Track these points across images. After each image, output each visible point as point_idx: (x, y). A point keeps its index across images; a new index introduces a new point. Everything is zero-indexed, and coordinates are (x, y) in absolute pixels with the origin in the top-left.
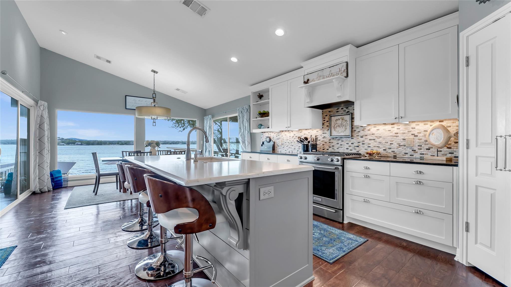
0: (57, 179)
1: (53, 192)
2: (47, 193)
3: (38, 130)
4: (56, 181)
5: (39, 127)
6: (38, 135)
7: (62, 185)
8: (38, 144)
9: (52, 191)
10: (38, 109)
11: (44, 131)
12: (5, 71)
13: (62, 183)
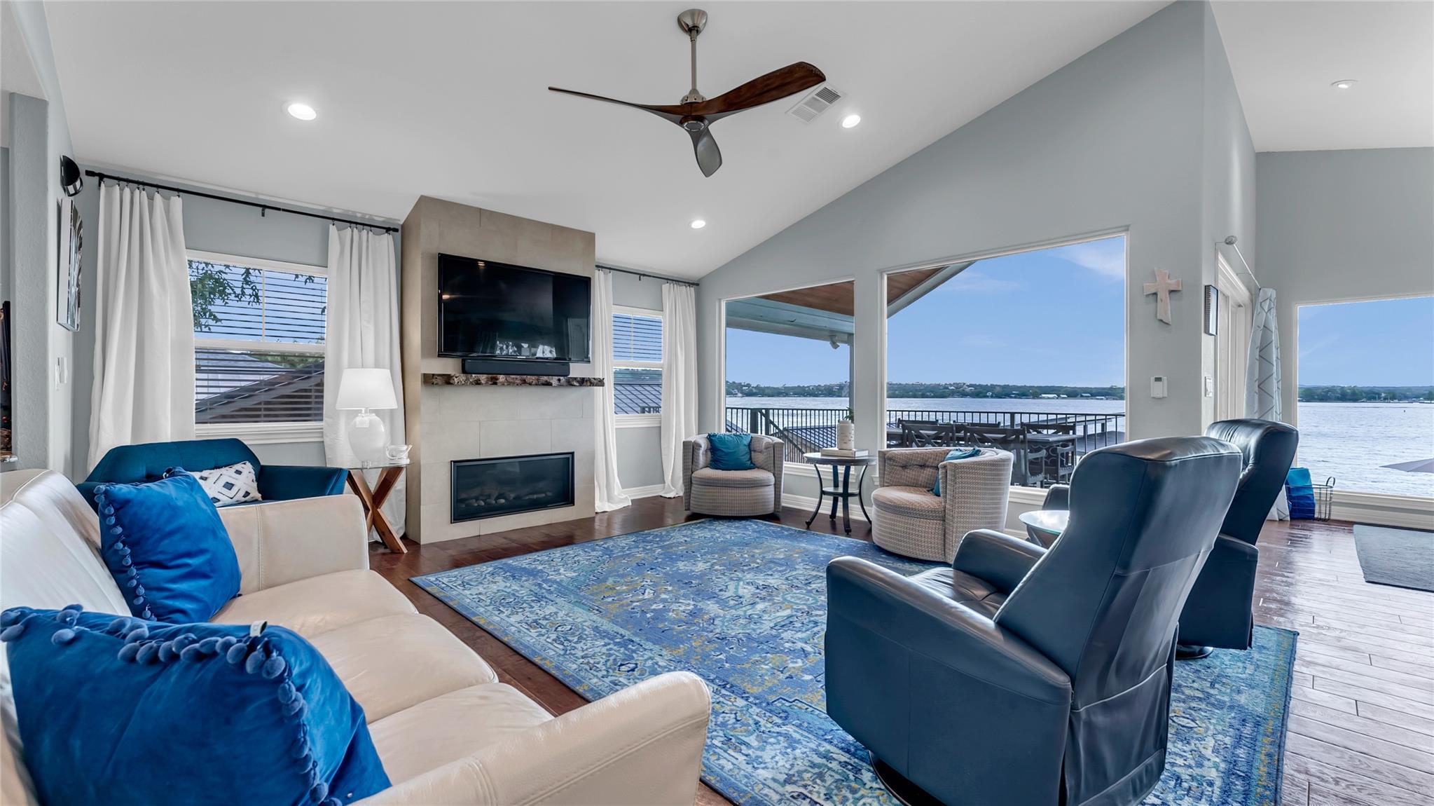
0: (1301, 494)
1: (1291, 525)
2: (1277, 523)
3: (1257, 363)
4: (1299, 498)
5: (1260, 356)
6: (1257, 376)
7: (1313, 511)
8: (1256, 397)
9: (1289, 523)
10: (1259, 310)
11: (1270, 362)
12: (1233, 236)
13: (1314, 507)
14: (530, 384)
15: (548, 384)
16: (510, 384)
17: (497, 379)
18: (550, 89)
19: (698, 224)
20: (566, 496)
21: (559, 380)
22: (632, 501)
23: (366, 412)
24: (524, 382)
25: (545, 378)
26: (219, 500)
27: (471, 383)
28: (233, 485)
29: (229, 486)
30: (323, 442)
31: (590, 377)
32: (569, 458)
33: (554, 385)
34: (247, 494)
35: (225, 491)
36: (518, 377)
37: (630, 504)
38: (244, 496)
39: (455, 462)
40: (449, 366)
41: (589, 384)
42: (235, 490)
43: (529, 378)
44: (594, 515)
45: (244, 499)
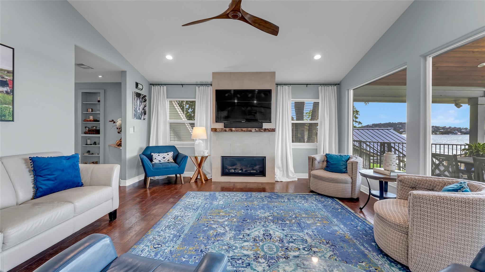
14: (244, 131)
15: (251, 131)
16: (237, 131)
17: (232, 130)
18: (183, 26)
19: (318, 57)
20: (262, 173)
21: (255, 130)
22: (298, 179)
23: (199, 140)
24: (242, 131)
25: (250, 129)
26: (161, 161)
27: (223, 131)
28: (165, 158)
29: (164, 158)
30: (194, 148)
31: (268, 128)
32: (264, 159)
33: (253, 131)
34: (169, 160)
35: (163, 159)
36: (240, 128)
37: (297, 180)
38: (168, 161)
39: (222, 156)
40: (220, 126)
41: (268, 131)
42: (165, 159)
43: (244, 129)
44: (275, 182)
45: (168, 162)
